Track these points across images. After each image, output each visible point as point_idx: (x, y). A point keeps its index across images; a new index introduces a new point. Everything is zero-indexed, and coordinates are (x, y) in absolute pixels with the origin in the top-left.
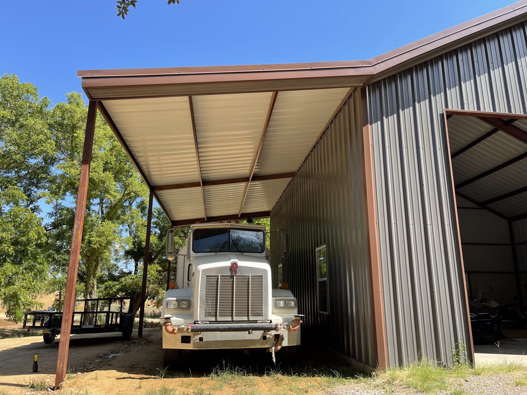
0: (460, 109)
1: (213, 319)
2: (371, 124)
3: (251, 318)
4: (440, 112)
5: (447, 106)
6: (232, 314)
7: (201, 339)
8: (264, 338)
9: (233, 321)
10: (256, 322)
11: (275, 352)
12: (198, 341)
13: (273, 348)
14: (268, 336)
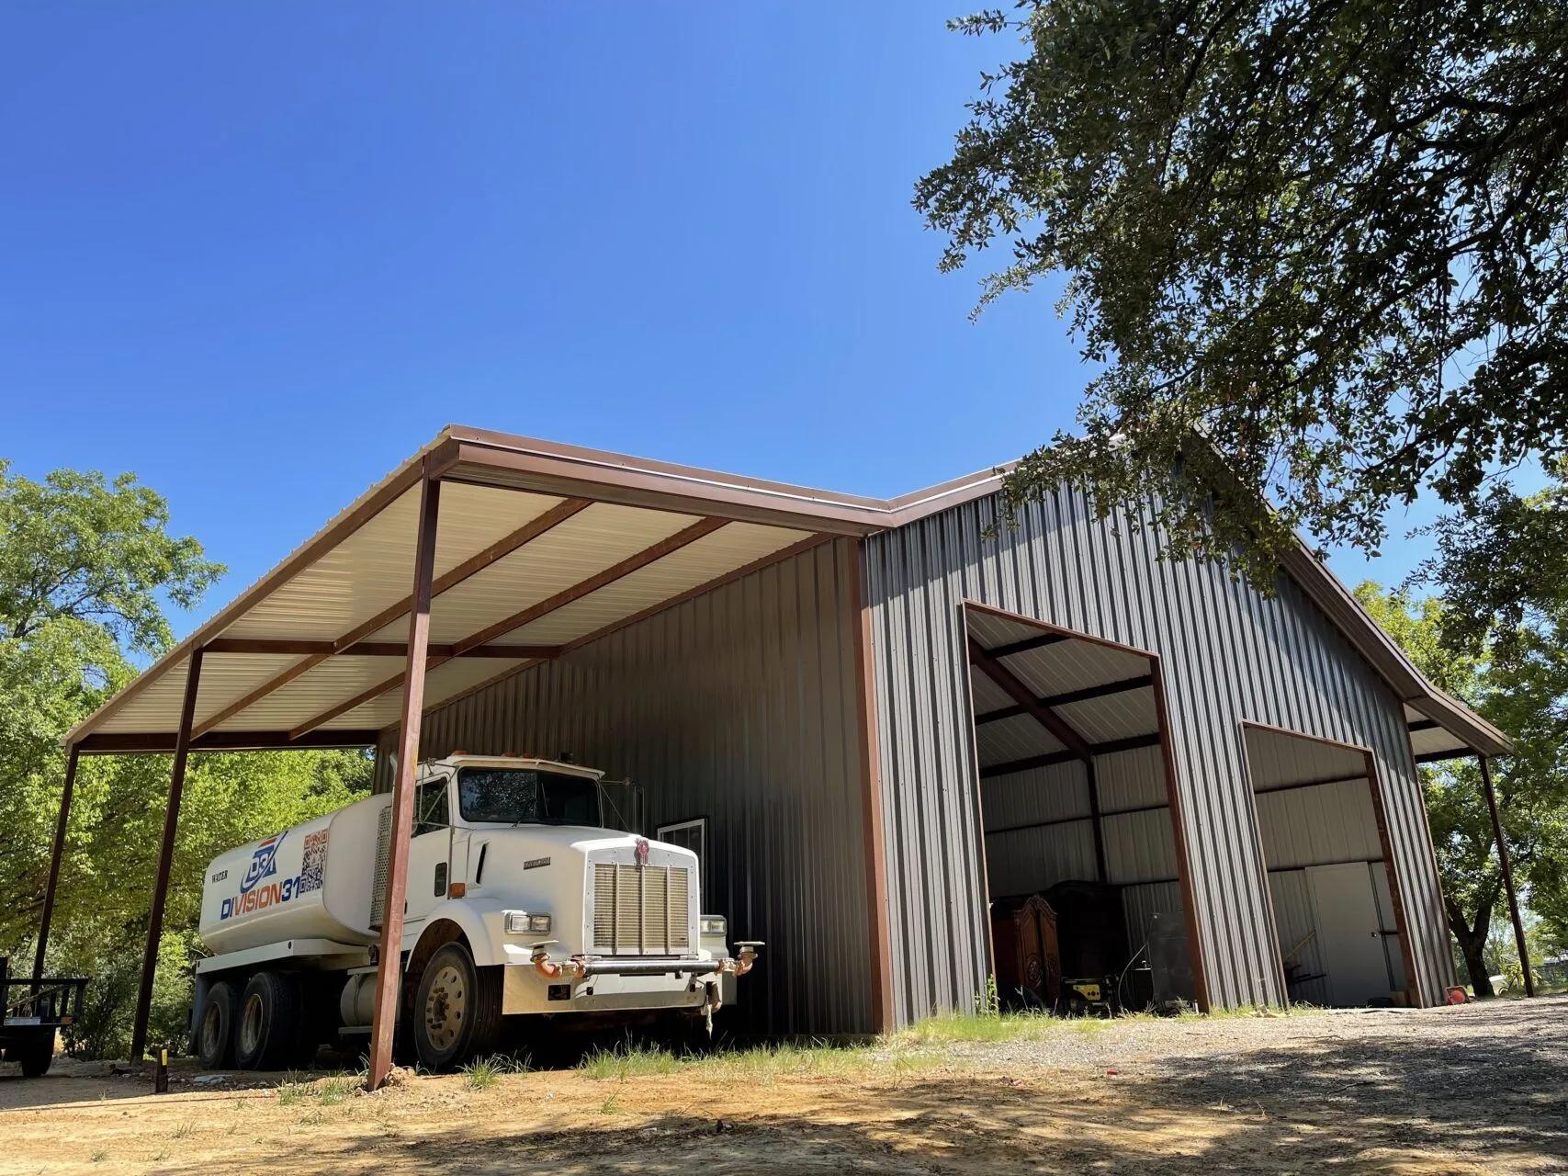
0: (979, 603)
1: (609, 951)
2: (872, 607)
3: (672, 951)
4: (957, 603)
5: (965, 595)
6: (641, 942)
7: (590, 991)
8: (692, 988)
9: (641, 956)
10: (677, 957)
11: (712, 1014)
12: (585, 994)
13: (710, 1007)
14: (698, 985)
